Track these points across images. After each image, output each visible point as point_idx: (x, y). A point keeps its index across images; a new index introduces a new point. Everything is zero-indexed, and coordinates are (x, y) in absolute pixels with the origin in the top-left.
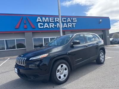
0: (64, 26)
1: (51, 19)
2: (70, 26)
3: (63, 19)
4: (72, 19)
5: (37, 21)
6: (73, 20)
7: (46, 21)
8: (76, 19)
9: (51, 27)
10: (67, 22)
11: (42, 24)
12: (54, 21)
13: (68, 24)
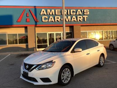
0: (73, 20)
1: (57, 11)
2: (80, 20)
3: (71, 11)
4: (83, 10)
5: (41, 14)
6: (85, 12)
7: (51, 14)
8: (88, 10)
9: (57, 20)
10: (77, 14)
11: (47, 17)
12: (60, 14)
13: (78, 17)
